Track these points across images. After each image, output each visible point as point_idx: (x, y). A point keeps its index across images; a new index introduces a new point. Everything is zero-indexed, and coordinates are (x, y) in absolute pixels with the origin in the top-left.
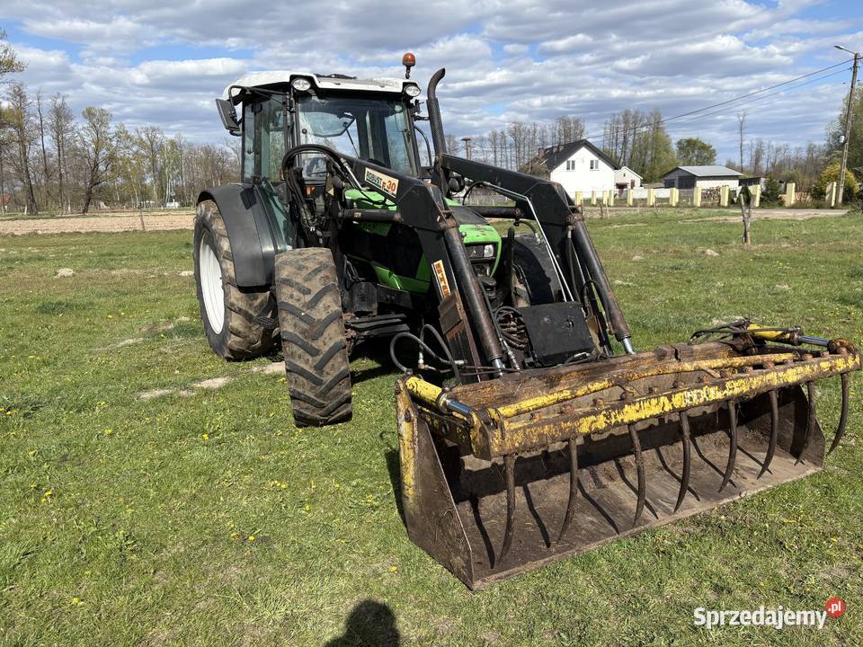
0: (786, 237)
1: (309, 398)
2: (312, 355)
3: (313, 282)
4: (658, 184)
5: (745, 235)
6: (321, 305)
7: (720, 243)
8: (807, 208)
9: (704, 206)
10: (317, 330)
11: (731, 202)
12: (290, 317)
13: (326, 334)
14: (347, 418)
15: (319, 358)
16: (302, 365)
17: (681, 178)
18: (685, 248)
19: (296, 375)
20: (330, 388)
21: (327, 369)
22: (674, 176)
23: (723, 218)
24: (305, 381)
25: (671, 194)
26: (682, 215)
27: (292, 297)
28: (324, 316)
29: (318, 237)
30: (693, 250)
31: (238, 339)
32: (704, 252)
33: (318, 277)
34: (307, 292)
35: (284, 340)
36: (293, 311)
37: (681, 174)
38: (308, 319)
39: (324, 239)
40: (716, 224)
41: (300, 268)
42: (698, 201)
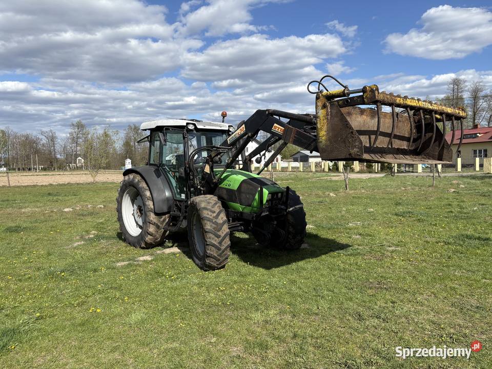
0: (363, 187)
1: (215, 256)
2: (218, 238)
3: (215, 208)
4: (290, 160)
5: (346, 187)
6: (220, 217)
7: (335, 190)
8: (365, 173)
9: (317, 171)
10: (219, 227)
11: (329, 169)
12: (208, 222)
13: (223, 229)
14: (223, 267)
15: (220, 239)
16: (214, 242)
17: (301, 157)
18: (320, 193)
19: (211, 247)
20: (223, 252)
21: (223, 243)
22: (298, 156)
23: (329, 178)
24: (214, 249)
25: (300, 165)
26: (309, 176)
27: (208, 214)
28: (221, 222)
29: (201, 190)
30: (324, 193)
31: (151, 237)
32: (329, 195)
33: (217, 206)
34: (214, 212)
35: (206, 232)
36: (210, 220)
37: (301, 155)
38: (216, 223)
39: (203, 191)
40: (327, 181)
41: (209, 203)
42: (313, 169)
